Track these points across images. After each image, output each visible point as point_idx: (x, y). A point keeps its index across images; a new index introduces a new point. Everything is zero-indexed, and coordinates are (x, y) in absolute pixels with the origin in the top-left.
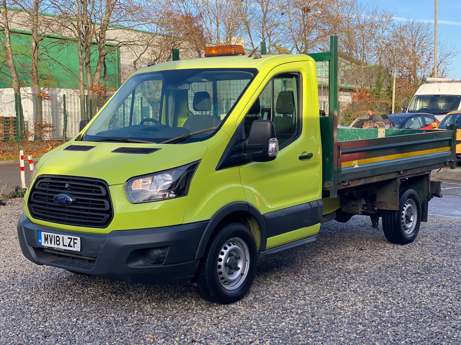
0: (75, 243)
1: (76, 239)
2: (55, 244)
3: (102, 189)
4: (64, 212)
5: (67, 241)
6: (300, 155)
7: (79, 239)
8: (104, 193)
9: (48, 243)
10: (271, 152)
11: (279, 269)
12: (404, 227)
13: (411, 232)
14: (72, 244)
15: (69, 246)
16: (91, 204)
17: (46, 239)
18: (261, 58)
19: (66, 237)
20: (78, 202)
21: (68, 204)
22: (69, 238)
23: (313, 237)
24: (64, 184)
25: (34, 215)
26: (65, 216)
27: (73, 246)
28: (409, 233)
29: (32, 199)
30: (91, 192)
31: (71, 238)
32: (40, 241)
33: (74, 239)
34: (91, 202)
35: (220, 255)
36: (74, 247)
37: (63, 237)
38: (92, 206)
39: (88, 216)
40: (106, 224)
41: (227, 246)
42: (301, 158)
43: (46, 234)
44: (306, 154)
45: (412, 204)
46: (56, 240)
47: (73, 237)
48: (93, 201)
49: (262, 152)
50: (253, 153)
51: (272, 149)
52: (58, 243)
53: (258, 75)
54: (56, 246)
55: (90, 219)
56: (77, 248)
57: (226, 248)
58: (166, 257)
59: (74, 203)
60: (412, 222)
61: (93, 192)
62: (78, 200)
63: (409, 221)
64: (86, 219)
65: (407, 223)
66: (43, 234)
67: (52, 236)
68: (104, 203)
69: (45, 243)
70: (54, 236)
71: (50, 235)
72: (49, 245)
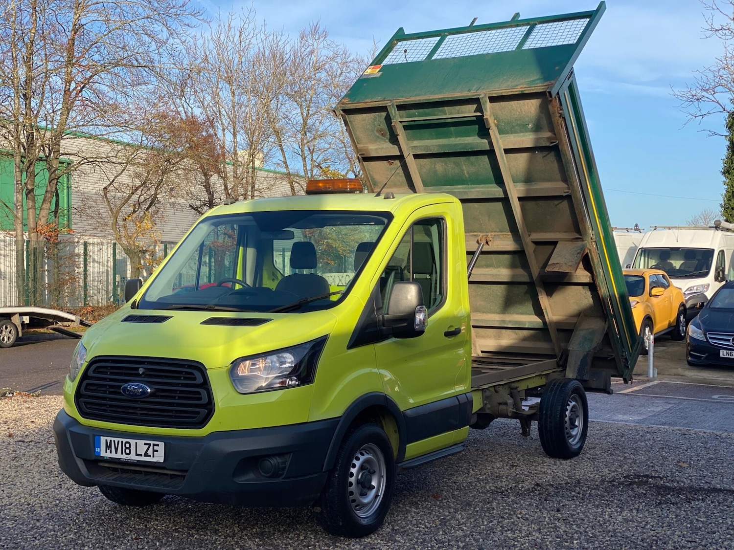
0: (154, 451)
1: (158, 445)
2: (122, 454)
3: (197, 374)
4: (136, 408)
5: (142, 449)
6: (446, 330)
7: (162, 444)
8: (200, 380)
9: (111, 453)
10: (417, 325)
11: (411, 493)
12: (567, 433)
13: (577, 440)
14: (150, 452)
15: (146, 455)
16: (180, 395)
17: (108, 447)
18: (394, 198)
19: (141, 443)
20: (158, 394)
21: (143, 396)
22: (145, 444)
23: (460, 445)
24: (138, 369)
25: (84, 414)
26: (137, 413)
27: (152, 455)
28: (574, 442)
29: (83, 391)
30: (179, 378)
31: (149, 445)
32: (97, 450)
33: (154, 445)
35: (352, 469)
36: (153, 457)
37: (136, 443)
38: (180, 398)
39: (174, 412)
40: (202, 423)
41: (360, 456)
42: (448, 334)
43: (109, 439)
44: (453, 329)
45: (576, 402)
46: (124, 448)
47: (152, 442)
48: (181, 392)
49: (405, 324)
50: (394, 326)
51: (420, 320)
52: (128, 451)
53: (394, 220)
54: (124, 456)
55: (176, 417)
56: (159, 457)
57: (358, 459)
58: (287, 468)
59: (152, 395)
60: (577, 426)
61: (182, 378)
62: (158, 390)
63: (573, 426)
64: (171, 417)
65: (571, 429)
66: (103, 439)
67: (118, 441)
68: (199, 393)
69: (106, 452)
70: (122, 442)
71: (114, 441)
72: (113, 455)
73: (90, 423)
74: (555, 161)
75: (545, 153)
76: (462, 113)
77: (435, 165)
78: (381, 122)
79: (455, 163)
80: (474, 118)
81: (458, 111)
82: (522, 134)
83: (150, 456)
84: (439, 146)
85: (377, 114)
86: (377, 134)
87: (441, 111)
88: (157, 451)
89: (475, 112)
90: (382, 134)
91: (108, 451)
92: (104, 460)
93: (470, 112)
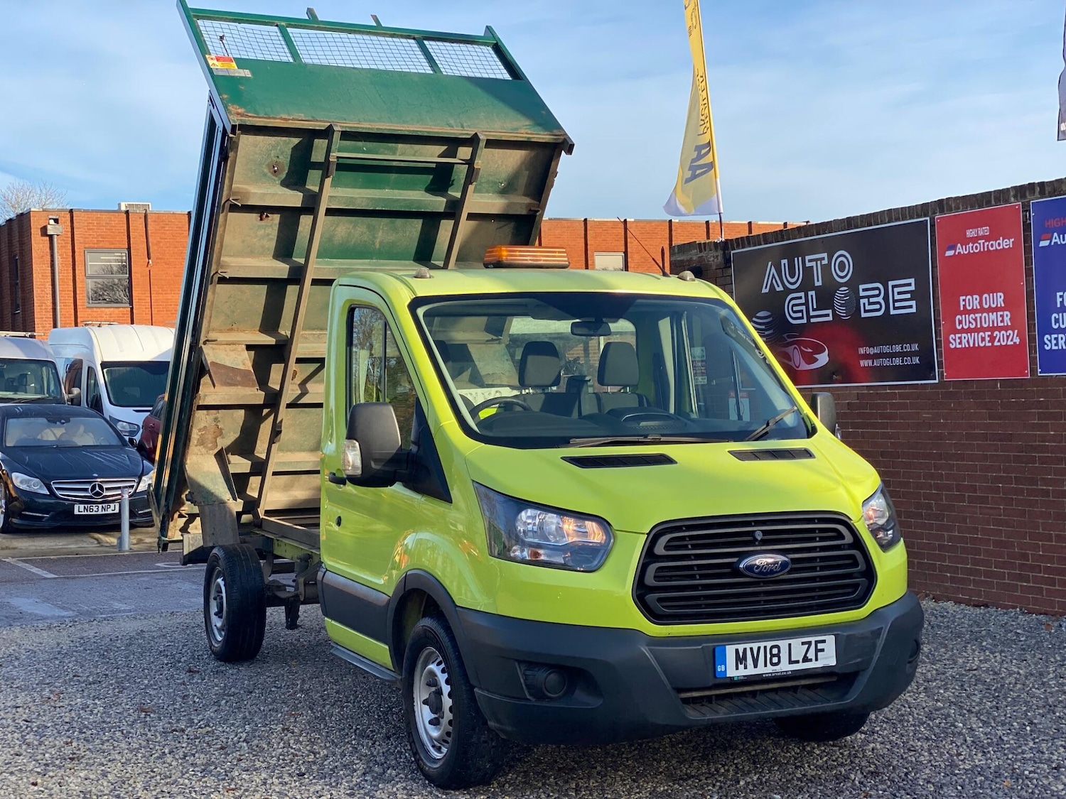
0: (817, 651)
1: (824, 641)
2: (766, 666)
3: (844, 530)
4: (757, 594)
5: (798, 653)
7: (830, 640)
8: (848, 538)
9: (746, 668)
14: (811, 655)
15: (806, 659)
16: (822, 564)
17: (740, 659)
19: (796, 643)
21: (783, 572)
22: (803, 643)
25: (657, 619)
26: (759, 601)
27: (814, 659)
29: (650, 580)
30: (813, 540)
31: (809, 643)
32: (720, 668)
33: (817, 642)
34: (818, 560)
36: (817, 660)
37: (790, 645)
38: (822, 568)
39: (817, 590)
40: (861, 601)
43: (741, 647)
46: (769, 656)
47: (813, 639)
48: (823, 559)
52: (775, 660)
54: (770, 669)
55: (821, 597)
56: (827, 659)
61: (818, 539)
62: (793, 560)
66: (730, 650)
67: (759, 648)
68: (852, 557)
69: (737, 668)
70: (765, 647)
71: (751, 649)
72: (751, 671)
73: (673, 631)
74: (510, 235)
75: (503, 223)
76: (421, 155)
77: (338, 225)
78: (282, 153)
79: (368, 227)
80: (434, 165)
81: (416, 152)
82: (487, 195)
83: (811, 660)
84: (372, 199)
85: (284, 138)
86: (266, 170)
87: (390, 149)
88: (822, 650)
89: (439, 157)
90: (275, 171)
91: (742, 667)
92: (732, 683)
93: (432, 156)
